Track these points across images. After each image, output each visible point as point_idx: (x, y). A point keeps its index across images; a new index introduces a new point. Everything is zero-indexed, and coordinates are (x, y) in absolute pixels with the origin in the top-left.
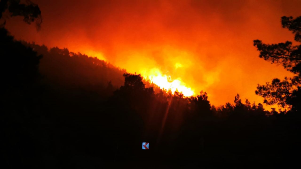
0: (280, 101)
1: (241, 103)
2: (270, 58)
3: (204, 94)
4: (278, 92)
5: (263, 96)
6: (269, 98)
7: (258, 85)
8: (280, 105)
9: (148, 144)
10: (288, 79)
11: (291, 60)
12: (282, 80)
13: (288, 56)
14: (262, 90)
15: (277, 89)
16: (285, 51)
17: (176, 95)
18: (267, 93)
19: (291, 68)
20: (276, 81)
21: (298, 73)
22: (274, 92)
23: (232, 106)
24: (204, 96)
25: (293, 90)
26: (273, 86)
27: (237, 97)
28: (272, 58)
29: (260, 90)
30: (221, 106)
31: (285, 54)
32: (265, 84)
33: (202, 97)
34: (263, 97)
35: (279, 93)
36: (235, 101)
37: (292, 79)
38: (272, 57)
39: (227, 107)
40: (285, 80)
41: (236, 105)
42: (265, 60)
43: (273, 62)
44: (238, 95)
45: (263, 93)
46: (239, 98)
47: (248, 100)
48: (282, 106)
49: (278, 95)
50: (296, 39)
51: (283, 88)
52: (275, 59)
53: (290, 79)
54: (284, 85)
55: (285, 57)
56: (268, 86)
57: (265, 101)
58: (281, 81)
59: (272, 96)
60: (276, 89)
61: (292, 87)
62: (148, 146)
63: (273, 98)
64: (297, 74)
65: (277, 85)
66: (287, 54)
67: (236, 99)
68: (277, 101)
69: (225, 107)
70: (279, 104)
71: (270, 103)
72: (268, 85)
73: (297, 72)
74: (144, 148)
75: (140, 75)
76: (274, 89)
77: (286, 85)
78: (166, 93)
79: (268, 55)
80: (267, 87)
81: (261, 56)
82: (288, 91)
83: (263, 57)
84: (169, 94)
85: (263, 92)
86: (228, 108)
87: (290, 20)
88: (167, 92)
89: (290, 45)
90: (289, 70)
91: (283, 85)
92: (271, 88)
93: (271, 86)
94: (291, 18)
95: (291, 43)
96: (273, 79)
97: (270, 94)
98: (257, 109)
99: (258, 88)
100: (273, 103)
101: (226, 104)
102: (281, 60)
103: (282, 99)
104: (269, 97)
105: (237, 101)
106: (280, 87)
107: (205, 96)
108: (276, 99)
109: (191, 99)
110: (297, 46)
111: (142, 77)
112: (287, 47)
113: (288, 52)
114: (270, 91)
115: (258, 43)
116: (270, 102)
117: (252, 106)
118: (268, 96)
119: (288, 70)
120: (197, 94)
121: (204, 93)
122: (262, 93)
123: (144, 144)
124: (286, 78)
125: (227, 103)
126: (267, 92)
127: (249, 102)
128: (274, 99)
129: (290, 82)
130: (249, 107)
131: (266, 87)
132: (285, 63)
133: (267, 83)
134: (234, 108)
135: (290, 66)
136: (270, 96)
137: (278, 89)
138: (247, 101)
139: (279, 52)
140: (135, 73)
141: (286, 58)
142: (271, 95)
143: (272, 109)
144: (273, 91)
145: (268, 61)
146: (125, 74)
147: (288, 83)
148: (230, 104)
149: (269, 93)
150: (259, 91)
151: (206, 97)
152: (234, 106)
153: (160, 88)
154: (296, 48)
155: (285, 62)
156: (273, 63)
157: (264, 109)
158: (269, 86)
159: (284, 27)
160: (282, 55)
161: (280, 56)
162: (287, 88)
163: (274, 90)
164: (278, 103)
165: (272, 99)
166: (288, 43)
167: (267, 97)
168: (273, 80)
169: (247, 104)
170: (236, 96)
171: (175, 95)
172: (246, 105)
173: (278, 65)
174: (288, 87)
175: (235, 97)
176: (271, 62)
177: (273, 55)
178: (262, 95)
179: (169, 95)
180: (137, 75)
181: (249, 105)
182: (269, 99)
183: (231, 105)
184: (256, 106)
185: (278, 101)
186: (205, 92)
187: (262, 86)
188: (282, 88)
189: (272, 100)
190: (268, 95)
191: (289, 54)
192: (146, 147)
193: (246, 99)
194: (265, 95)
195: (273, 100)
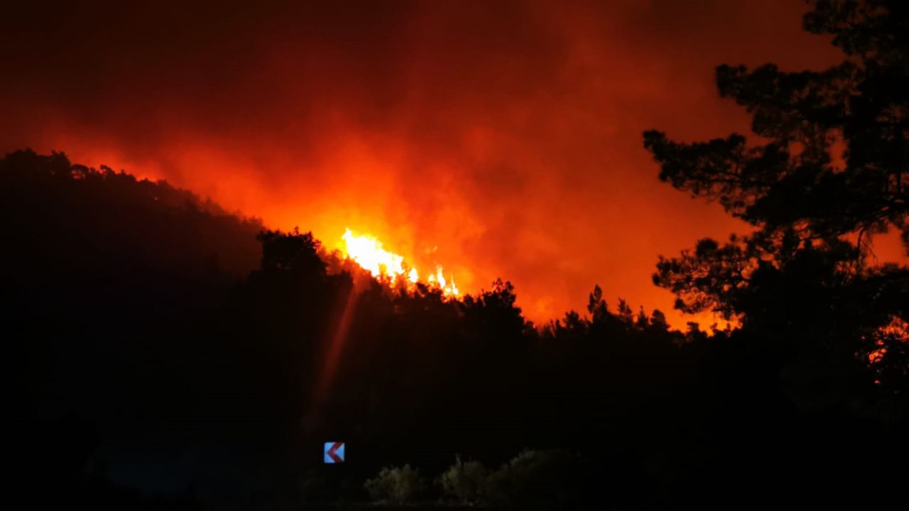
0: (717, 301)
1: (608, 310)
2: (688, 182)
3: (505, 288)
4: (713, 276)
5: (672, 288)
6: (689, 295)
7: (661, 258)
8: (720, 313)
9: (342, 447)
10: (739, 240)
11: (746, 185)
12: (722, 241)
13: (736, 174)
14: (671, 271)
15: (709, 269)
16: (728, 161)
17: (420, 294)
18: (682, 281)
19: (743, 210)
20: (706, 247)
21: (763, 224)
22: (702, 277)
23: (581, 320)
24: (505, 293)
25: (752, 270)
26: (700, 262)
27: (595, 295)
28: (694, 182)
29: (666, 274)
30: (552, 322)
31: (728, 171)
32: (678, 256)
33: (500, 297)
34: (674, 291)
35: (714, 280)
36: (590, 308)
37: (749, 239)
38: (692, 178)
39: (568, 325)
40: (729, 242)
41: (595, 318)
42: (674, 189)
43: (697, 192)
44: (598, 290)
45: (673, 282)
46: (600, 296)
47: (626, 304)
48: (722, 315)
49: (713, 285)
50: (757, 128)
51: (727, 264)
52: (700, 183)
53: (745, 240)
54: (729, 258)
55: (727, 178)
56: (687, 262)
57: (679, 305)
58: (721, 246)
59: (696, 288)
60: (706, 268)
61: (748, 262)
62: (341, 451)
63: (698, 294)
64: (759, 226)
65: (711, 259)
66: (734, 169)
67: (592, 301)
68: (711, 301)
69: (563, 325)
70: (715, 310)
71: (691, 308)
72: (685, 257)
73: (758, 221)
74: (329, 460)
75: (310, 235)
76: (703, 269)
77: (733, 257)
78: (391, 290)
79: (681, 174)
80: (683, 262)
81: (663, 177)
82: (740, 273)
83: (668, 178)
84: (398, 292)
85: (674, 279)
86: (572, 327)
87: (738, 74)
88: (391, 286)
89: (741, 144)
90: (738, 215)
91: (724, 257)
92: (695, 265)
93: (692, 260)
94: (742, 68)
95: (742, 139)
96: (699, 241)
97: (691, 284)
98: (651, 327)
99: (659, 266)
100: (701, 307)
101: (565, 317)
102: (717, 187)
103: (722, 296)
104: (690, 291)
105: (597, 305)
106: (718, 263)
107: (509, 294)
108: (707, 297)
109: (466, 305)
110: (758, 149)
111: (318, 242)
112: (734, 152)
113: (734, 166)
114: (691, 275)
115: (654, 140)
116: (692, 306)
117: (635, 320)
118: (685, 289)
119: (735, 215)
120: (483, 290)
121: (504, 285)
122: (670, 280)
123: (328, 446)
124: (733, 238)
125: (569, 313)
126: (683, 279)
127: (628, 306)
128: (703, 296)
129: (743, 247)
130: (630, 320)
131: (680, 265)
132: (728, 196)
133: (682, 252)
134: (587, 326)
135: (740, 204)
136: (692, 289)
137: (711, 268)
138: (622, 305)
139: (712, 164)
140: (297, 228)
141: (731, 181)
142: (693, 286)
143: (688, 326)
144: (700, 274)
145: (683, 191)
146: (262, 232)
147: (738, 250)
148: (577, 316)
149: (689, 279)
150: (663, 275)
151: (510, 296)
152: (589, 322)
153: (370, 272)
154: (758, 155)
155: (729, 193)
156: (696, 196)
157: (668, 326)
158: (689, 260)
159: (723, 94)
160: (721, 174)
161: (715, 176)
162: (736, 265)
163: (701, 271)
164: (712, 308)
165: (697, 298)
166: (736, 140)
167: (684, 291)
168: (698, 243)
169: (623, 314)
170: (593, 292)
171: (416, 293)
172: (621, 316)
173: (712, 201)
174: (738, 263)
175: (588, 295)
176: (690, 192)
177: (695, 174)
178: (669, 285)
179: (400, 295)
180: (301, 235)
181: (628, 315)
182: (689, 297)
183: (579, 319)
184: (647, 319)
185: (712, 304)
186: (508, 283)
187: (671, 261)
188: (724, 265)
189: (697, 300)
190: (686, 285)
191: (739, 171)
192: (335, 457)
193: (620, 300)
194: (677, 287)
195: (699, 300)
